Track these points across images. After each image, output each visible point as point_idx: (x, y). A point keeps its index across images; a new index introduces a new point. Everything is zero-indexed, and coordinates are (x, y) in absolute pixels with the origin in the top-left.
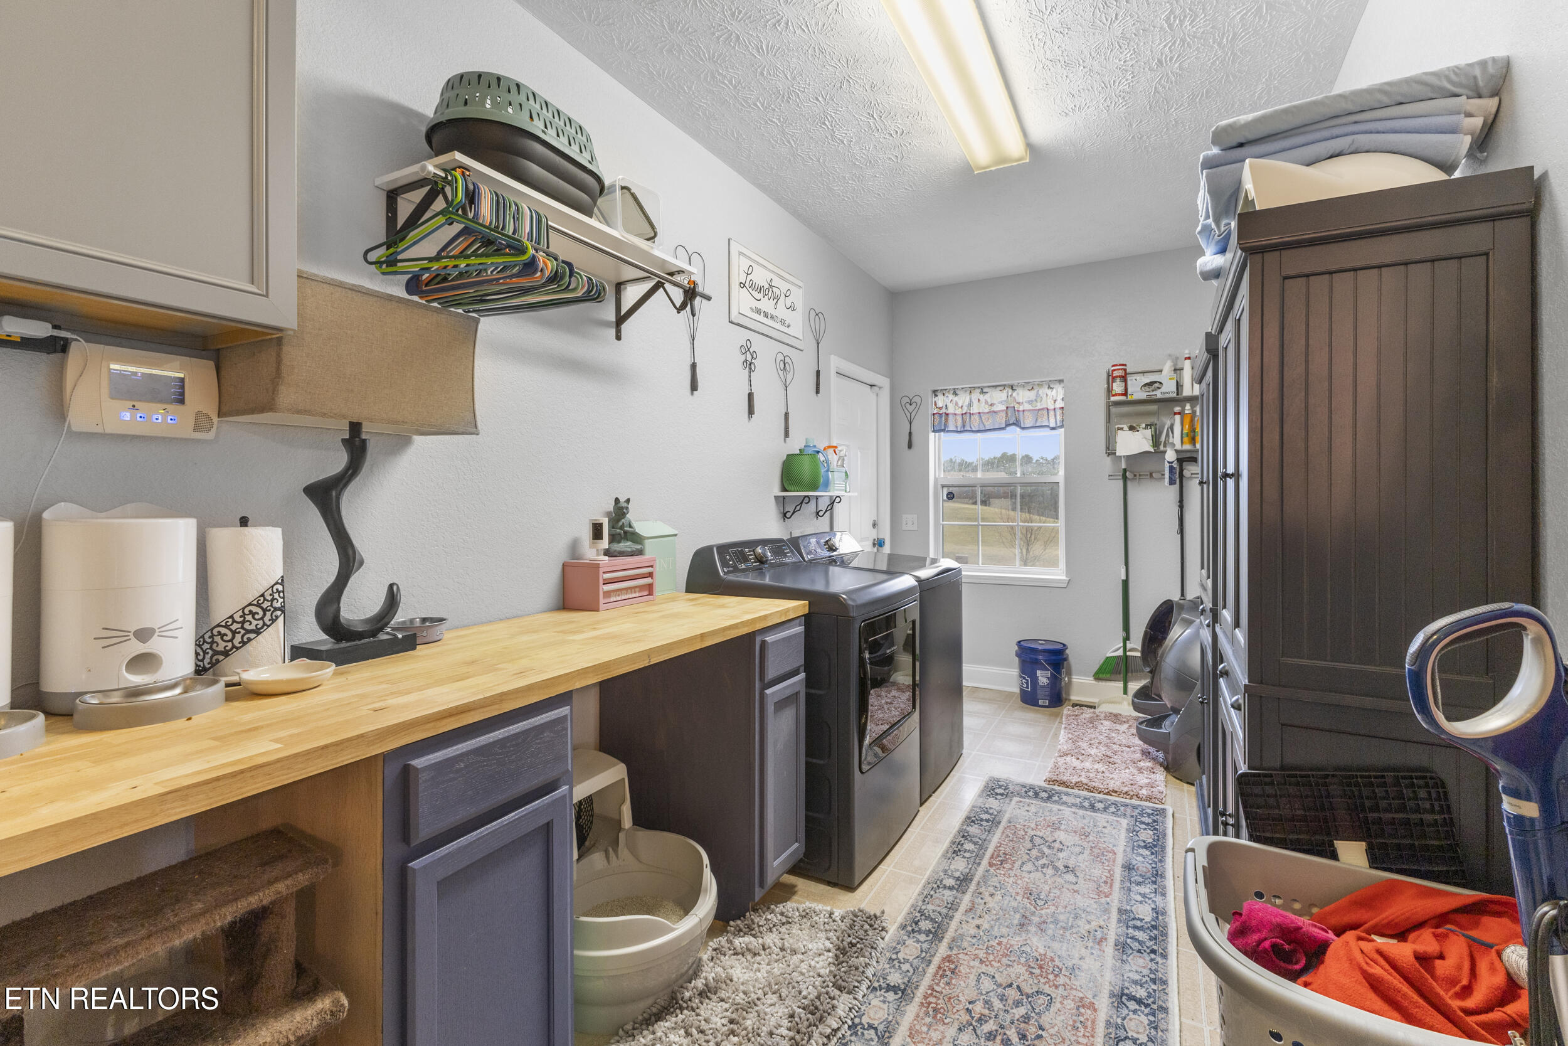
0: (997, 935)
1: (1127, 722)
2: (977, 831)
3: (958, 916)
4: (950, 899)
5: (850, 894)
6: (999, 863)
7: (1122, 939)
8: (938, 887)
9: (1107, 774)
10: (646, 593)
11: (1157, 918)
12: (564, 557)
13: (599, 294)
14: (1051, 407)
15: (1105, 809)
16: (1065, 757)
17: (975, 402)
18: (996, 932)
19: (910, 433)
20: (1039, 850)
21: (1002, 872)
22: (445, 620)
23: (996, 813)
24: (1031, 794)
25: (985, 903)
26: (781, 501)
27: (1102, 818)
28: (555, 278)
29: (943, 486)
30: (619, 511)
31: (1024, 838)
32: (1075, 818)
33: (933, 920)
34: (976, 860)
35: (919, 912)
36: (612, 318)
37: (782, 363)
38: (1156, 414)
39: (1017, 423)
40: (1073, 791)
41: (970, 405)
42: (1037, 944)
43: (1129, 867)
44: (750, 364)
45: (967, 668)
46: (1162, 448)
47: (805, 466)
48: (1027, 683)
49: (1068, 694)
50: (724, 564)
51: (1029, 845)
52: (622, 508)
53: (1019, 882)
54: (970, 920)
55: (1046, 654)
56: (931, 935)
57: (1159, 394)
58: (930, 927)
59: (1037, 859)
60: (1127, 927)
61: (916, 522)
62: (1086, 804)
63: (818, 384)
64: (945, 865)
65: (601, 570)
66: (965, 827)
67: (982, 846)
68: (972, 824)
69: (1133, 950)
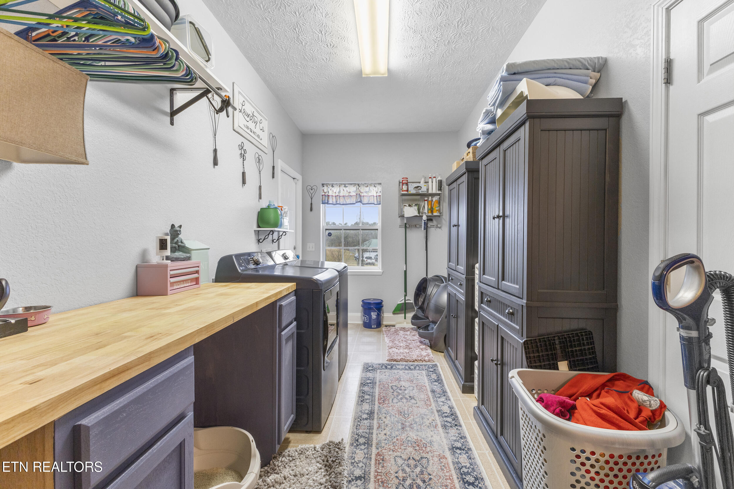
0: (395, 436)
1: (409, 330)
2: (368, 389)
3: (375, 431)
4: (368, 425)
5: (320, 435)
6: (383, 402)
7: (443, 423)
8: (360, 420)
9: (410, 353)
10: (194, 283)
11: (451, 410)
12: (137, 262)
13: (192, 80)
14: (375, 195)
15: (415, 368)
16: (391, 349)
17: (342, 190)
18: (394, 435)
19: (311, 204)
20: (397, 392)
21: (386, 406)
22: (50, 307)
23: (373, 379)
24: (384, 367)
25: (384, 422)
26: (257, 233)
27: (415, 372)
28: (165, 56)
29: (326, 230)
30: (175, 232)
31: (388, 388)
32: (405, 374)
33: (364, 437)
34: (372, 402)
35: (356, 435)
36: (168, 110)
37: (258, 159)
38: (419, 200)
39: (361, 202)
40: (400, 363)
41: (339, 192)
42: (413, 435)
43: (433, 391)
44: (243, 156)
45: (350, 314)
46: (421, 214)
47: (271, 215)
48: (367, 319)
49: (382, 322)
50: (240, 265)
51: (392, 391)
52: (177, 231)
53: (394, 408)
54: (381, 432)
55: (375, 305)
56: (366, 445)
57: (420, 192)
58: (364, 440)
59: (397, 396)
60: (443, 417)
61: (314, 247)
62: (407, 368)
63: (273, 173)
64: (359, 408)
65: (169, 269)
66: (362, 388)
67: (372, 395)
68: (364, 386)
69: (449, 427)
